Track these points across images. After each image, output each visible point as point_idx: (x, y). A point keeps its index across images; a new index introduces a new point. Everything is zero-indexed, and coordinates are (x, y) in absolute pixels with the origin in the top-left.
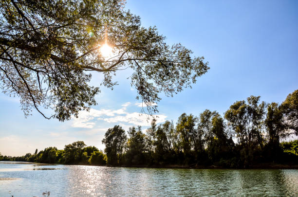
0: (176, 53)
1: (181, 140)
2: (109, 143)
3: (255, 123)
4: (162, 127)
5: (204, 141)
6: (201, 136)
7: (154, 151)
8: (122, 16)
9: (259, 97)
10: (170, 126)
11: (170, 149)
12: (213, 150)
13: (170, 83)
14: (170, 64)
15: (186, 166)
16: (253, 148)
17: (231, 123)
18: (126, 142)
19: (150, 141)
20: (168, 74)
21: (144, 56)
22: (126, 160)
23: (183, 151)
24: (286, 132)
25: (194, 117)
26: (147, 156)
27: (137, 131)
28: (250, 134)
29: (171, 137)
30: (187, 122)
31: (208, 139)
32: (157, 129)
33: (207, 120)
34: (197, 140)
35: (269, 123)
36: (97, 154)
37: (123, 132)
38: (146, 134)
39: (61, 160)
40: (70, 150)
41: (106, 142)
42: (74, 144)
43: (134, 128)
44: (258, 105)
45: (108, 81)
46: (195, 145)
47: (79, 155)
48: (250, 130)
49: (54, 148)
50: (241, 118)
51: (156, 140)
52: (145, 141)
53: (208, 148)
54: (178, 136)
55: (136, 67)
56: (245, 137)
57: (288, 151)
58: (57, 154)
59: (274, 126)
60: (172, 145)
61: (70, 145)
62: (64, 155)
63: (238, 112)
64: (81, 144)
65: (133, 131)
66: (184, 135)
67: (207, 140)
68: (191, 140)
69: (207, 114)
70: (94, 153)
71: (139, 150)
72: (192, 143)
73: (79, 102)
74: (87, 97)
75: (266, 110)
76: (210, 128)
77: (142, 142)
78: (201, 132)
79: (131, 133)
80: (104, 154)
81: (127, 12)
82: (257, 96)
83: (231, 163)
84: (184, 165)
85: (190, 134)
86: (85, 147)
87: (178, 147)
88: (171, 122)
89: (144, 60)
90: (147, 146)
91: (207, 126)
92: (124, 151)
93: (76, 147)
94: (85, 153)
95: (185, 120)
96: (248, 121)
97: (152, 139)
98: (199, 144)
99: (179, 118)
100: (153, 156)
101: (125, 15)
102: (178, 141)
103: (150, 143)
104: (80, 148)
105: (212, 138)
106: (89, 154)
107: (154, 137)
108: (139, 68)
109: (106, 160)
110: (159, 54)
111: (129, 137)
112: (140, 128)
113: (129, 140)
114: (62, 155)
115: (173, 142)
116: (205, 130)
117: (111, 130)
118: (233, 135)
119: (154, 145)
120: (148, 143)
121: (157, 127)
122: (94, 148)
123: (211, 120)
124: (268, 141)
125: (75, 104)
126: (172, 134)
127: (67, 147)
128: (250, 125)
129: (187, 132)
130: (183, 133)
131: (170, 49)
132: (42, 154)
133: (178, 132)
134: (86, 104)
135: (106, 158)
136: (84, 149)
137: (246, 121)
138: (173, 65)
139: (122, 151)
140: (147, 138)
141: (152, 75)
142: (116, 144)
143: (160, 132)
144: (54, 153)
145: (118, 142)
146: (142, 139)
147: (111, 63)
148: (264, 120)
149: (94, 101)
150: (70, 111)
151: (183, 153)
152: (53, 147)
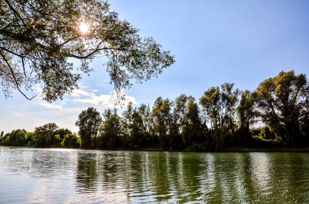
0: (147, 45)
1: (157, 124)
2: (83, 125)
3: (229, 110)
4: (137, 110)
5: (179, 125)
6: (176, 120)
7: (130, 134)
8: (100, 5)
9: (233, 85)
10: (146, 109)
11: (146, 133)
12: (187, 134)
13: (141, 71)
14: (142, 55)
15: (161, 149)
16: (224, 133)
17: (206, 109)
18: (101, 125)
19: (125, 124)
20: (139, 63)
21: (119, 46)
22: (101, 143)
23: (158, 134)
24: (256, 119)
25: (170, 102)
26: (122, 139)
27: (113, 113)
28: (223, 120)
29: (147, 120)
30: (163, 106)
31: (183, 123)
32: (133, 113)
33: (183, 105)
34: (172, 124)
35: (241, 110)
36: (71, 137)
37: (98, 114)
38: (121, 116)
39: (31, 143)
40: (40, 133)
41: (80, 125)
42: (46, 126)
43: (109, 111)
44: (232, 91)
45: (85, 67)
46: (170, 129)
47: (51, 137)
48: (224, 116)
49: (23, 130)
50: (215, 104)
51: (132, 123)
52: (121, 124)
53: (183, 132)
54: (154, 120)
55: (112, 56)
56: (218, 123)
57: (256, 137)
58: (26, 136)
59: (246, 112)
60: (148, 129)
61: (40, 127)
62: (34, 138)
63: (212, 98)
64: (53, 126)
65: (108, 113)
66: (160, 119)
67: (182, 125)
68: (167, 125)
69: (183, 99)
70: (67, 136)
71: (115, 133)
72: (168, 127)
73: (64, 87)
74: (70, 83)
75: (239, 98)
76: (185, 112)
77: (118, 125)
78: (177, 117)
79: (106, 116)
80: (78, 136)
81: (105, 2)
82: (231, 83)
83: (203, 147)
84: (159, 148)
85: (166, 118)
86: (57, 129)
87: (153, 131)
88: (147, 106)
89: (119, 49)
90: (123, 129)
91: (183, 111)
92: (99, 134)
93: (48, 129)
94: (58, 136)
95: (161, 104)
96: (222, 107)
97: (128, 122)
98: (175, 128)
99: (155, 102)
100: (128, 139)
101: (103, 5)
102: (154, 125)
103: (126, 126)
104: (52, 131)
105: (187, 123)
106: (62, 137)
107: (130, 120)
108: (114, 56)
109: (80, 143)
110: (133, 45)
111: (104, 119)
112: (115, 110)
113: (104, 123)
114: (32, 138)
115: (149, 125)
116: (181, 114)
117: (85, 112)
118: (207, 120)
119: (130, 128)
120: (124, 126)
121: (132, 110)
122: (67, 130)
123: (186, 104)
124: (239, 127)
125: (60, 88)
126: (148, 118)
127: (38, 129)
128: (223, 111)
129: (162, 116)
130: (158, 116)
131: (142, 41)
132: (8, 137)
133: (153, 116)
134: (69, 88)
135: (80, 141)
136: (57, 131)
137: (220, 107)
138: (144, 55)
139: (96, 133)
140: (122, 121)
141: (125, 63)
142: (90, 126)
143: (136, 115)
144: (23, 135)
145: (93, 124)
146: (117, 123)
147: (89, 51)
148: (237, 106)
149: (77, 86)
150: (56, 94)
151: (158, 137)
152: (21, 129)
